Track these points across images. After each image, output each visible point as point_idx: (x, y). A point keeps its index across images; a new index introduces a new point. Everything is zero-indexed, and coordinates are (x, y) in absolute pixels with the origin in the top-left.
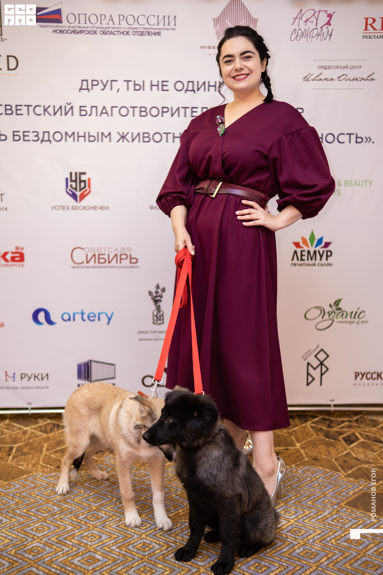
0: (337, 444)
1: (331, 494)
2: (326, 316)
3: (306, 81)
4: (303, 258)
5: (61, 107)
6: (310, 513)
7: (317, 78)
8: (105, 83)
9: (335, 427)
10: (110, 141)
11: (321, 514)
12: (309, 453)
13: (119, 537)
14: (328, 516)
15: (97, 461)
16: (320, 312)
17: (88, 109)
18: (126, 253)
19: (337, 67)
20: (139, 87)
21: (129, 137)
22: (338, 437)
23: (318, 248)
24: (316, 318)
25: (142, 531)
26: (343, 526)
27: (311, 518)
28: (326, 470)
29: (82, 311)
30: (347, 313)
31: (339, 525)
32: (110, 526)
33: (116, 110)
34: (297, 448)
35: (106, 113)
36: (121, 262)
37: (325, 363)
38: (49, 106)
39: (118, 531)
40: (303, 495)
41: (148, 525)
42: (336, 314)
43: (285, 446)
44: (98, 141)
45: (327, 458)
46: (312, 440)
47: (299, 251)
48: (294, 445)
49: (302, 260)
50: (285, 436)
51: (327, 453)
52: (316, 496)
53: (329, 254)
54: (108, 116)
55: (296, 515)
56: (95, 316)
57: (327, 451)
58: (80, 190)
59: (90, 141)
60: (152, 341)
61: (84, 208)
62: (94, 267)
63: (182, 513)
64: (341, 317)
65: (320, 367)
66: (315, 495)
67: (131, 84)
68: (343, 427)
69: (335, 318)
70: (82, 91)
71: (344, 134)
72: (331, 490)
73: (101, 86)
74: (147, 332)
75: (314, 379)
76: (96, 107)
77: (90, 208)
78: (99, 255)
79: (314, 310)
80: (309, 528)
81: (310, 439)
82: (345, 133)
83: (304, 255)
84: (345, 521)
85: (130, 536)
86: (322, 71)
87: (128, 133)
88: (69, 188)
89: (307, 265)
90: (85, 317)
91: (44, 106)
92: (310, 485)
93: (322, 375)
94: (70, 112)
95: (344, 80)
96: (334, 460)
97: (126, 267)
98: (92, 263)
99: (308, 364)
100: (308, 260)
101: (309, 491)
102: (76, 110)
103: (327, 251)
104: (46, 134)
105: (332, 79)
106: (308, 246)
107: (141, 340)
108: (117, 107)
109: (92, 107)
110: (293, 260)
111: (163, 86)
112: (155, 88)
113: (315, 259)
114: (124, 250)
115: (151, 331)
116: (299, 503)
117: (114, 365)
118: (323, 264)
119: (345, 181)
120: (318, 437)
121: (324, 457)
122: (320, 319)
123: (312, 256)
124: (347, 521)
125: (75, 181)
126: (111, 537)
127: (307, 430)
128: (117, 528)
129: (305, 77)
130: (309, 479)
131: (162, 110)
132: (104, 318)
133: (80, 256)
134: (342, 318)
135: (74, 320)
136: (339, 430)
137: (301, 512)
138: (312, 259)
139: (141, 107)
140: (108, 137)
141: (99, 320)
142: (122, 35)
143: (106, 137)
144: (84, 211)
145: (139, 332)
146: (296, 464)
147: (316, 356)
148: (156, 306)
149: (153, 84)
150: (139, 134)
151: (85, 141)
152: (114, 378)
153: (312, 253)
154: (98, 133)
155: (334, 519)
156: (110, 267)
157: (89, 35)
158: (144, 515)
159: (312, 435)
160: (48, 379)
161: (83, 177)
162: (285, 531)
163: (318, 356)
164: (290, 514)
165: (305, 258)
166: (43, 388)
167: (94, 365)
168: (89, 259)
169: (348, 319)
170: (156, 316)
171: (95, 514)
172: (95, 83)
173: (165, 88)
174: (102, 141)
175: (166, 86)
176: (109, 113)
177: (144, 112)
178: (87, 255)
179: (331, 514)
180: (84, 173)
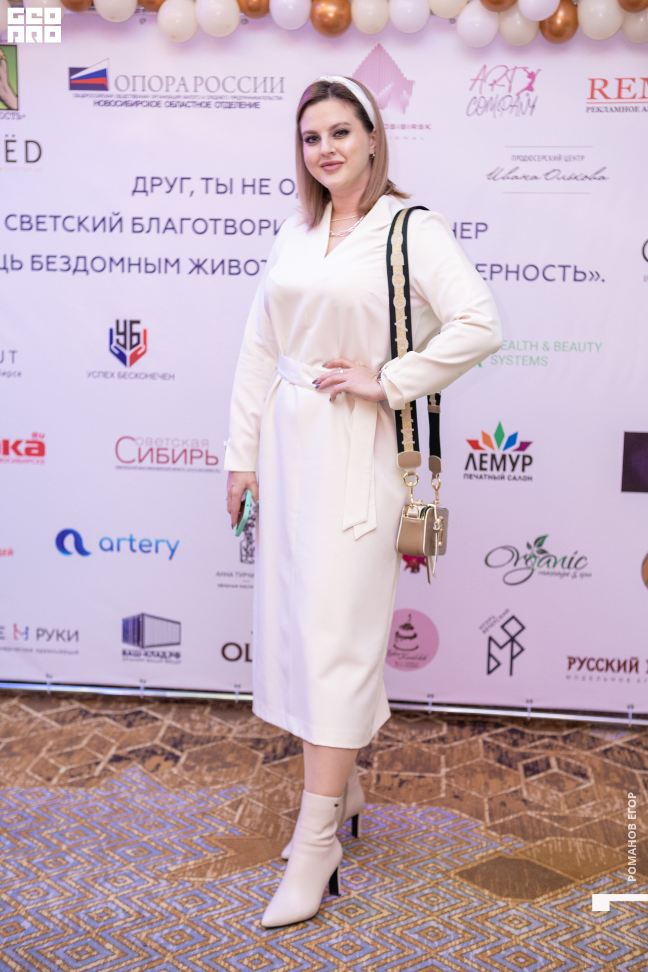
0: (509, 774)
1: (445, 855)
2: (521, 563)
3: (492, 181)
4: (484, 466)
5: (104, 220)
6: (391, 883)
7: (511, 176)
8: (171, 182)
9: (523, 745)
10: (178, 272)
11: (407, 886)
12: (454, 785)
13: (74, 895)
14: (417, 890)
15: (113, 773)
16: (510, 554)
17: (145, 222)
18: (200, 448)
19: (544, 157)
20: (223, 189)
21: (207, 266)
22: (517, 761)
23: (509, 451)
24: (503, 565)
25: (114, 890)
26: (430, 907)
27: (388, 891)
28: (464, 815)
29: (131, 536)
30: (555, 558)
31: (425, 905)
32: (70, 879)
33: (187, 225)
34: (439, 775)
35: (173, 228)
36: (191, 462)
37: (518, 638)
38: (86, 218)
39: (78, 887)
40: (398, 853)
41: (129, 881)
42: (538, 560)
43: (421, 771)
44: (160, 272)
45: (478, 795)
46: (471, 765)
47: (477, 454)
48: (436, 771)
49: (481, 469)
50: (430, 754)
51: (483, 787)
52: (419, 856)
53: (527, 462)
54: (176, 232)
55: (366, 885)
56: (150, 545)
57: (486, 784)
58: (132, 347)
59: (147, 272)
60: (239, 590)
61: (136, 376)
62: (150, 468)
63: (192, 867)
64: (546, 566)
65: (509, 646)
66: (419, 854)
67: (212, 184)
68: (536, 747)
69: (536, 566)
70: (136, 194)
71: (553, 266)
72: (449, 849)
73: (165, 187)
74: (231, 575)
75: (499, 664)
76: (157, 219)
77: (146, 376)
78: (158, 450)
79: (501, 551)
80: (374, 906)
81: (468, 763)
82: (556, 264)
83: (486, 462)
84: (438, 900)
85: (91, 896)
86: (518, 163)
87: (205, 261)
88: (114, 343)
89: (490, 477)
90: (136, 546)
91: (79, 218)
92: (420, 838)
93: (513, 658)
94: (118, 227)
95: (556, 179)
96: (486, 800)
97: (200, 470)
98: (147, 462)
99: (490, 639)
100: (492, 469)
101: (412, 848)
102: (127, 224)
103: (524, 457)
104: (81, 261)
105: (536, 178)
106: (491, 446)
107: (221, 586)
108: (189, 219)
109: (151, 219)
110: (467, 468)
111: (261, 186)
112: (249, 190)
113: (504, 469)
114: (197, 443)
115: (237, 573)
116: (384, 865)
117: (178, 623)
118: (517, 477)
119: (555, 343)
120: (485, 760)
121: (473, 793)
122: (510, 566)
123: (498, 463)
124: (441, 901)
125: (124, 334)
126: (62, 894)
127: (473, 748)
128: (79, 882)
129: (491, 174)
130: (424, 828)
131: (260, 224)
132: (164, 550)
133: (129, 451)
134: (548, 566)
135: (118, 549)
136: (528, 751)
137: (377, 880)
138: (498, 468)
139: (227, 220)
140: (176, 266)
141: (157, 551)
142: (199, 109)
143: (172, 266)
144: (136, 381)
145: (218, 574)
146: (419, 802)
147: (503, 627)
148: (246, 534)
149: (247, 183)
150: (223, 262)
151: (140, 271)
152: (178, 644)
153: (499, 458)
154: (160, 260)
155: (424, 895)
156: (174, 469)
157: (149, 109)
158: (133, 864)
159: (478, 756)
160: (77, 639)
161: (136, 328)
162: (334, 907)
163: (507, 627)
164: (357, 883)
165: (487, 466)
166: (70, 653)
167: (147, 621)
168: (142, 456)
169: (558, 568)
170: (246, 550)
171: (60, 857)
172: (156, 181)
173: (264, 190)
174: (166, 272)
175: (267, 186)
176: (178, 228)
177: (231, 227)
178: (140, 450)
179: (423, 888)
180: (138, 322)
